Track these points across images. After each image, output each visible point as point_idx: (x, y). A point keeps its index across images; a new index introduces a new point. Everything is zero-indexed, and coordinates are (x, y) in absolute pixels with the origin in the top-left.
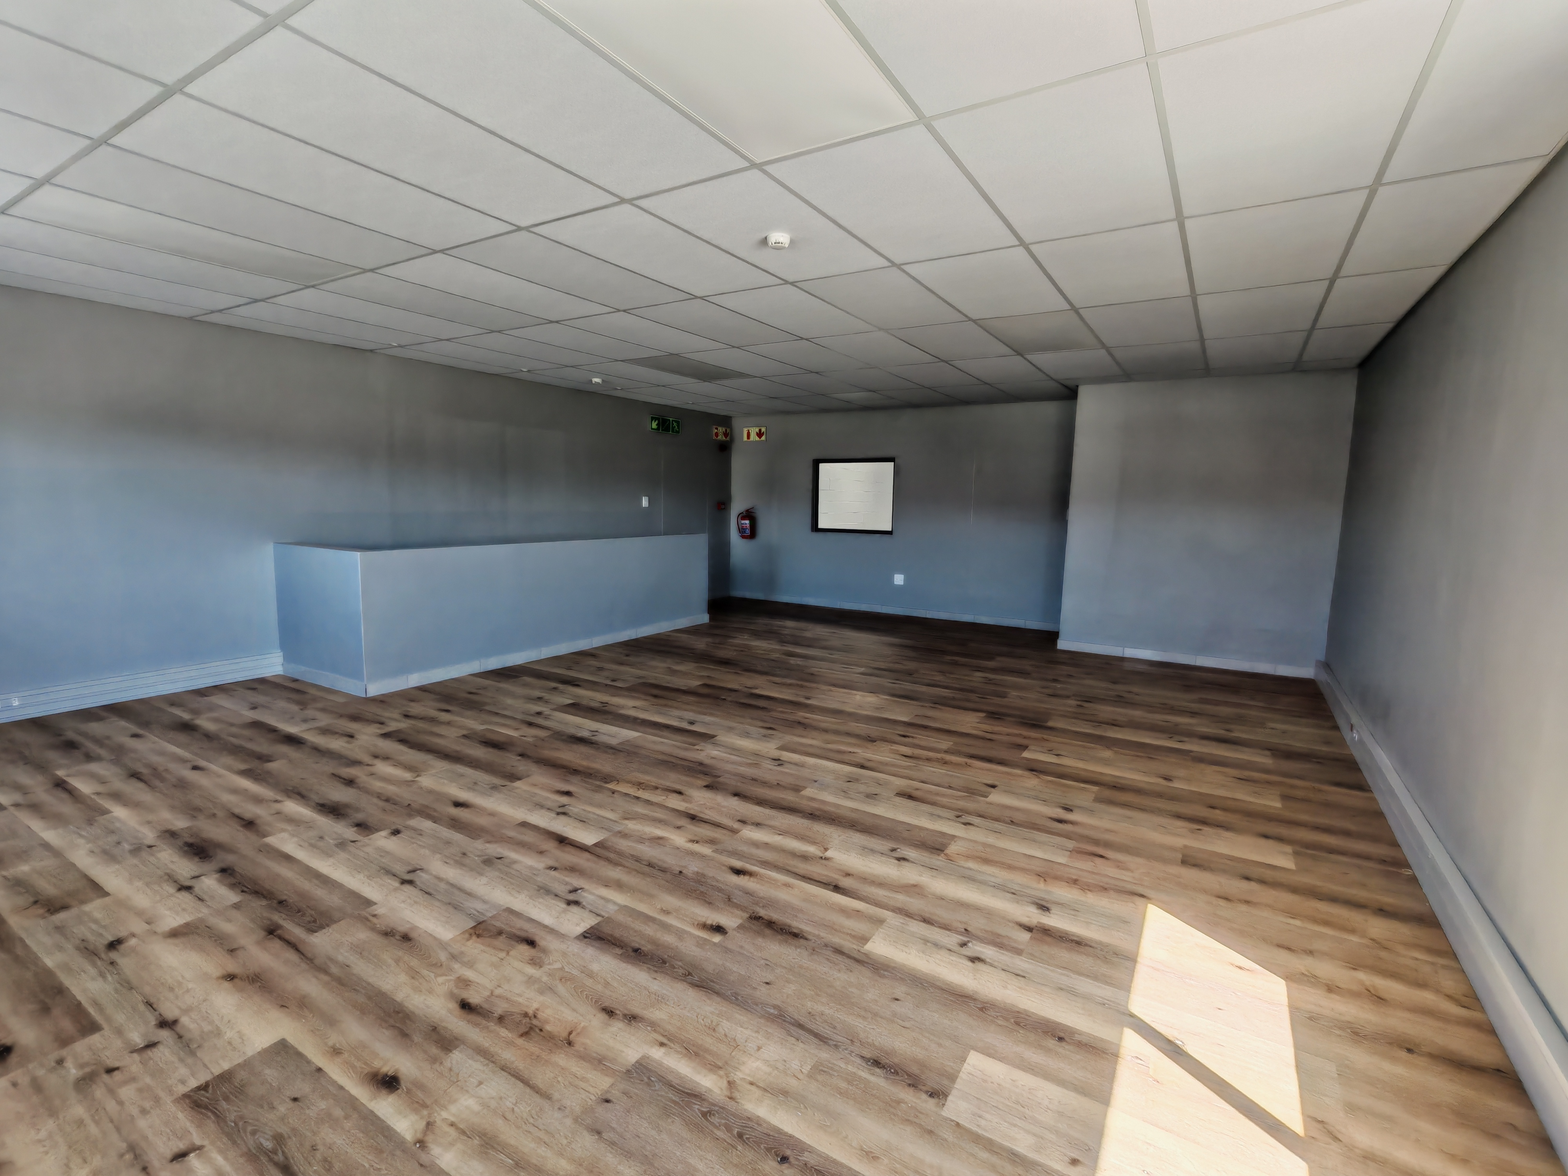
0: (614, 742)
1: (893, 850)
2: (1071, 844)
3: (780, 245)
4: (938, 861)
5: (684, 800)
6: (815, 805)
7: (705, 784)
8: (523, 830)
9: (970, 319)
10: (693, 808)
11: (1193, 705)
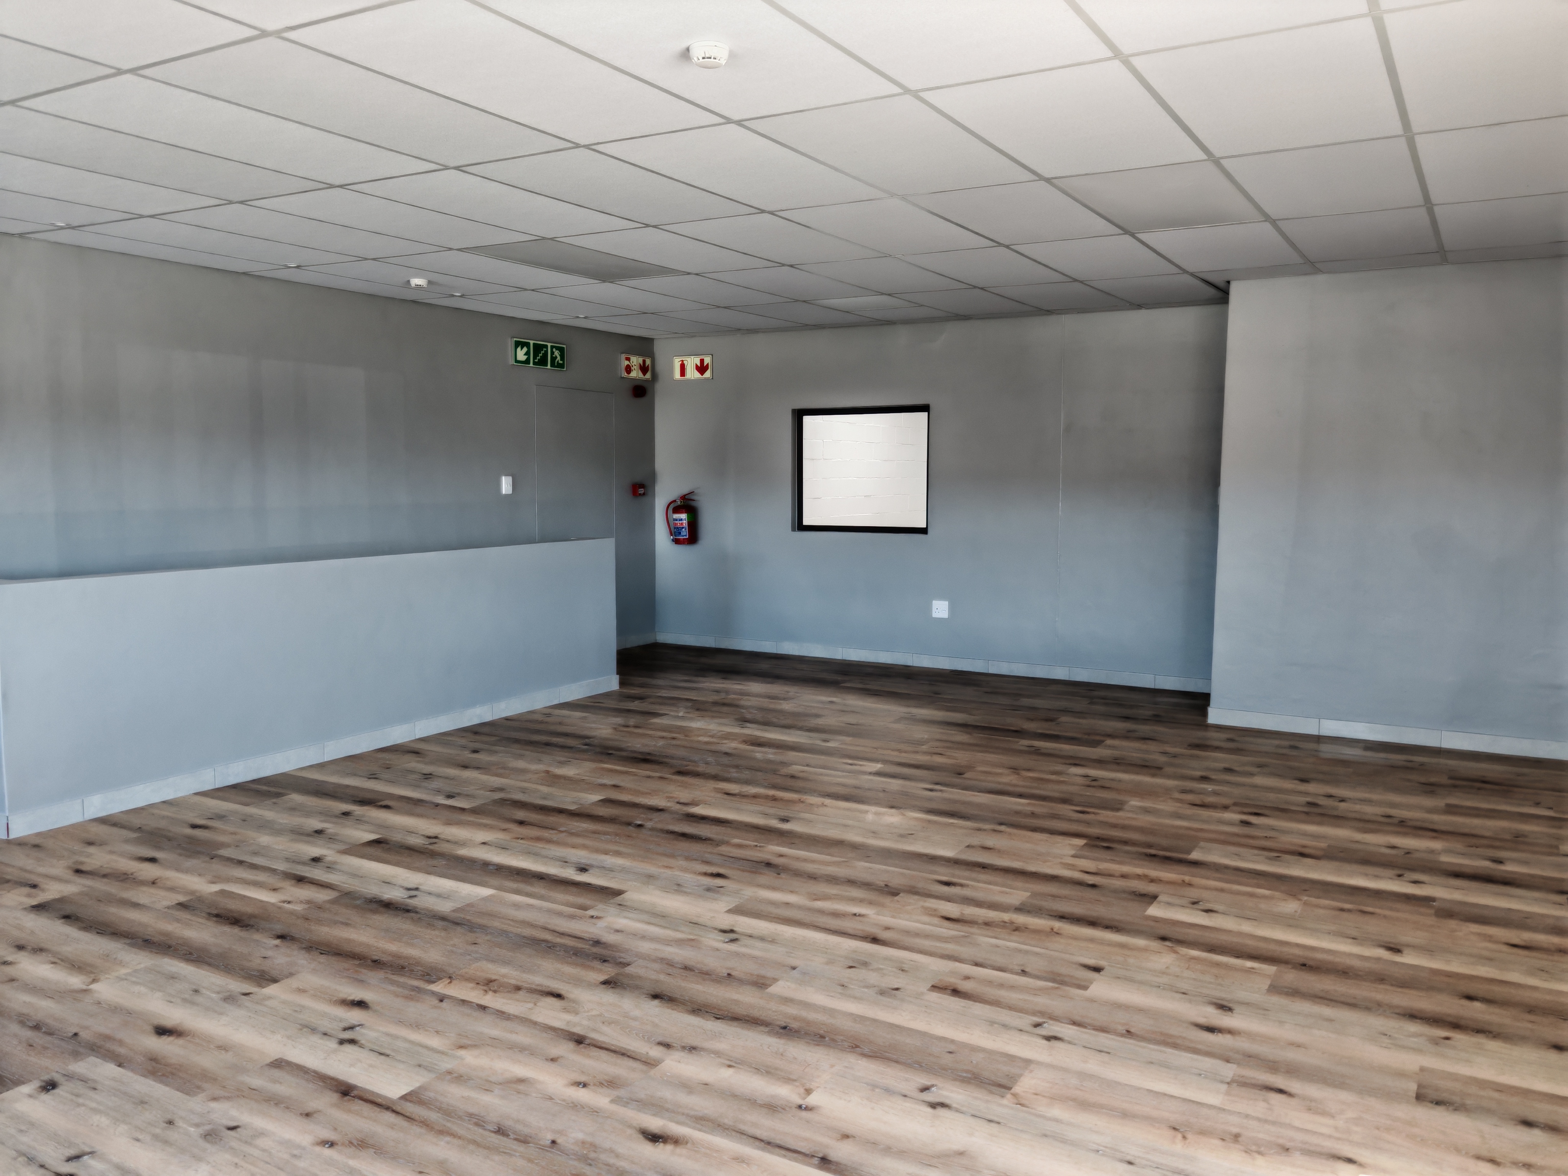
0: (445, 907)
1: (925, 1089)
2: (1229, 1071)
3: (712, 60)
4: (1000, 1107)
5: (565, 1010)
6: (792, 1010)
7: (603, 977)
8: (276, 1073)
9: (1041, 178)
10: (579, 1024)
11: (1436, 817)
